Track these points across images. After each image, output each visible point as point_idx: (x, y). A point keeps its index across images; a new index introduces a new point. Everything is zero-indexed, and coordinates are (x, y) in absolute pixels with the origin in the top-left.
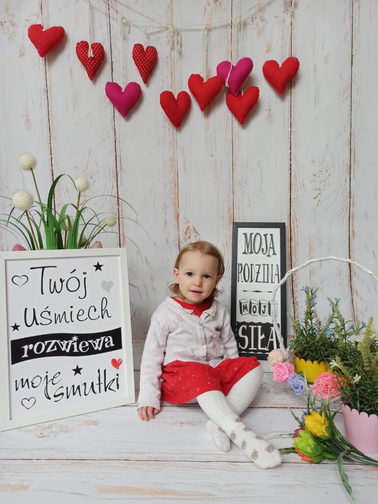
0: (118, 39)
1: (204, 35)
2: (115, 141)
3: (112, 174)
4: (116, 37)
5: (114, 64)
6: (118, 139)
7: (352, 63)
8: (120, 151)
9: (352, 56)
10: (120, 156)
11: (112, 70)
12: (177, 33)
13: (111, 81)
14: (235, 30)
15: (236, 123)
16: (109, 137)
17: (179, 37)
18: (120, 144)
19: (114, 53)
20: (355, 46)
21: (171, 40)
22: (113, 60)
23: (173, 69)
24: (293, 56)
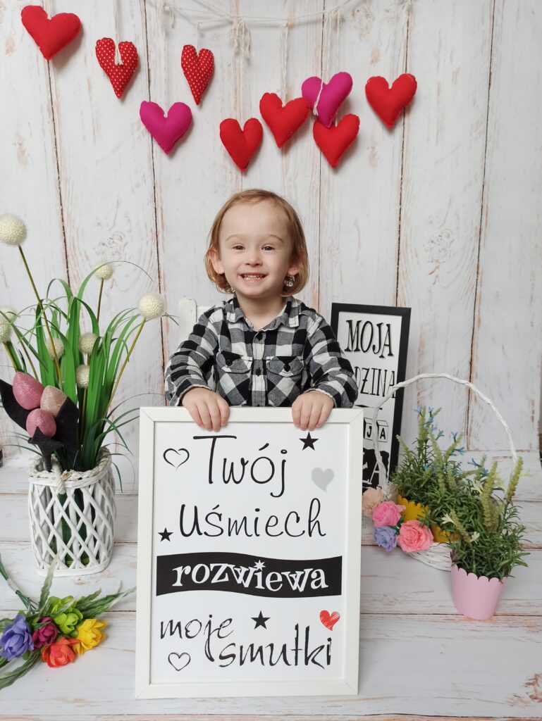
0: (158, 36)
1: (284, 34)
2: (154, 187)
3: (150, 235)
4: (154, 33)
5: (152, 73)
6: (159, 185)
7: (490, 84)
8: (161, 201)
9: (490, 74)
10: (162, 209)
11: (149, 82)
12: (244, 30)
13: (148, 101)
14: (328, 29)
15: (325, 165)
16: (145, 181)
17: (248, 37)
18: (161, 192)
19: (152, 56)
20: (495, 59)
21: (235, 41)
22: (150, 67)
23: (238, 84)
24: (408, 72)
